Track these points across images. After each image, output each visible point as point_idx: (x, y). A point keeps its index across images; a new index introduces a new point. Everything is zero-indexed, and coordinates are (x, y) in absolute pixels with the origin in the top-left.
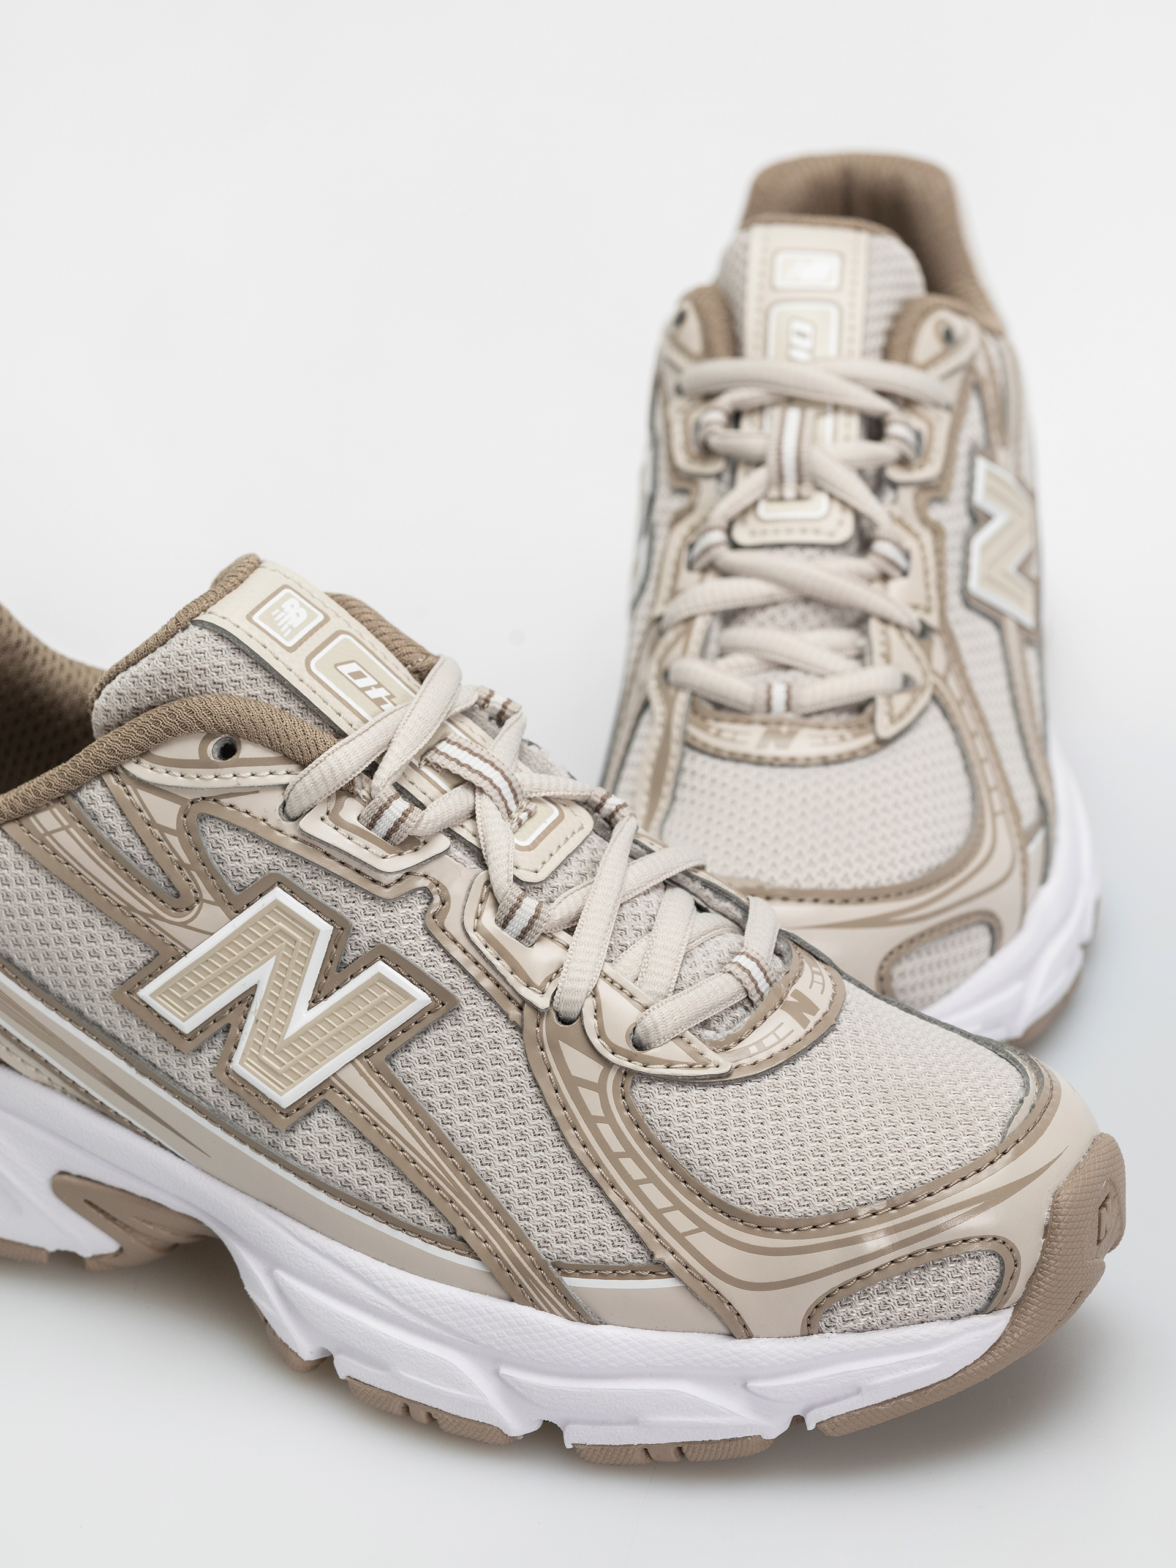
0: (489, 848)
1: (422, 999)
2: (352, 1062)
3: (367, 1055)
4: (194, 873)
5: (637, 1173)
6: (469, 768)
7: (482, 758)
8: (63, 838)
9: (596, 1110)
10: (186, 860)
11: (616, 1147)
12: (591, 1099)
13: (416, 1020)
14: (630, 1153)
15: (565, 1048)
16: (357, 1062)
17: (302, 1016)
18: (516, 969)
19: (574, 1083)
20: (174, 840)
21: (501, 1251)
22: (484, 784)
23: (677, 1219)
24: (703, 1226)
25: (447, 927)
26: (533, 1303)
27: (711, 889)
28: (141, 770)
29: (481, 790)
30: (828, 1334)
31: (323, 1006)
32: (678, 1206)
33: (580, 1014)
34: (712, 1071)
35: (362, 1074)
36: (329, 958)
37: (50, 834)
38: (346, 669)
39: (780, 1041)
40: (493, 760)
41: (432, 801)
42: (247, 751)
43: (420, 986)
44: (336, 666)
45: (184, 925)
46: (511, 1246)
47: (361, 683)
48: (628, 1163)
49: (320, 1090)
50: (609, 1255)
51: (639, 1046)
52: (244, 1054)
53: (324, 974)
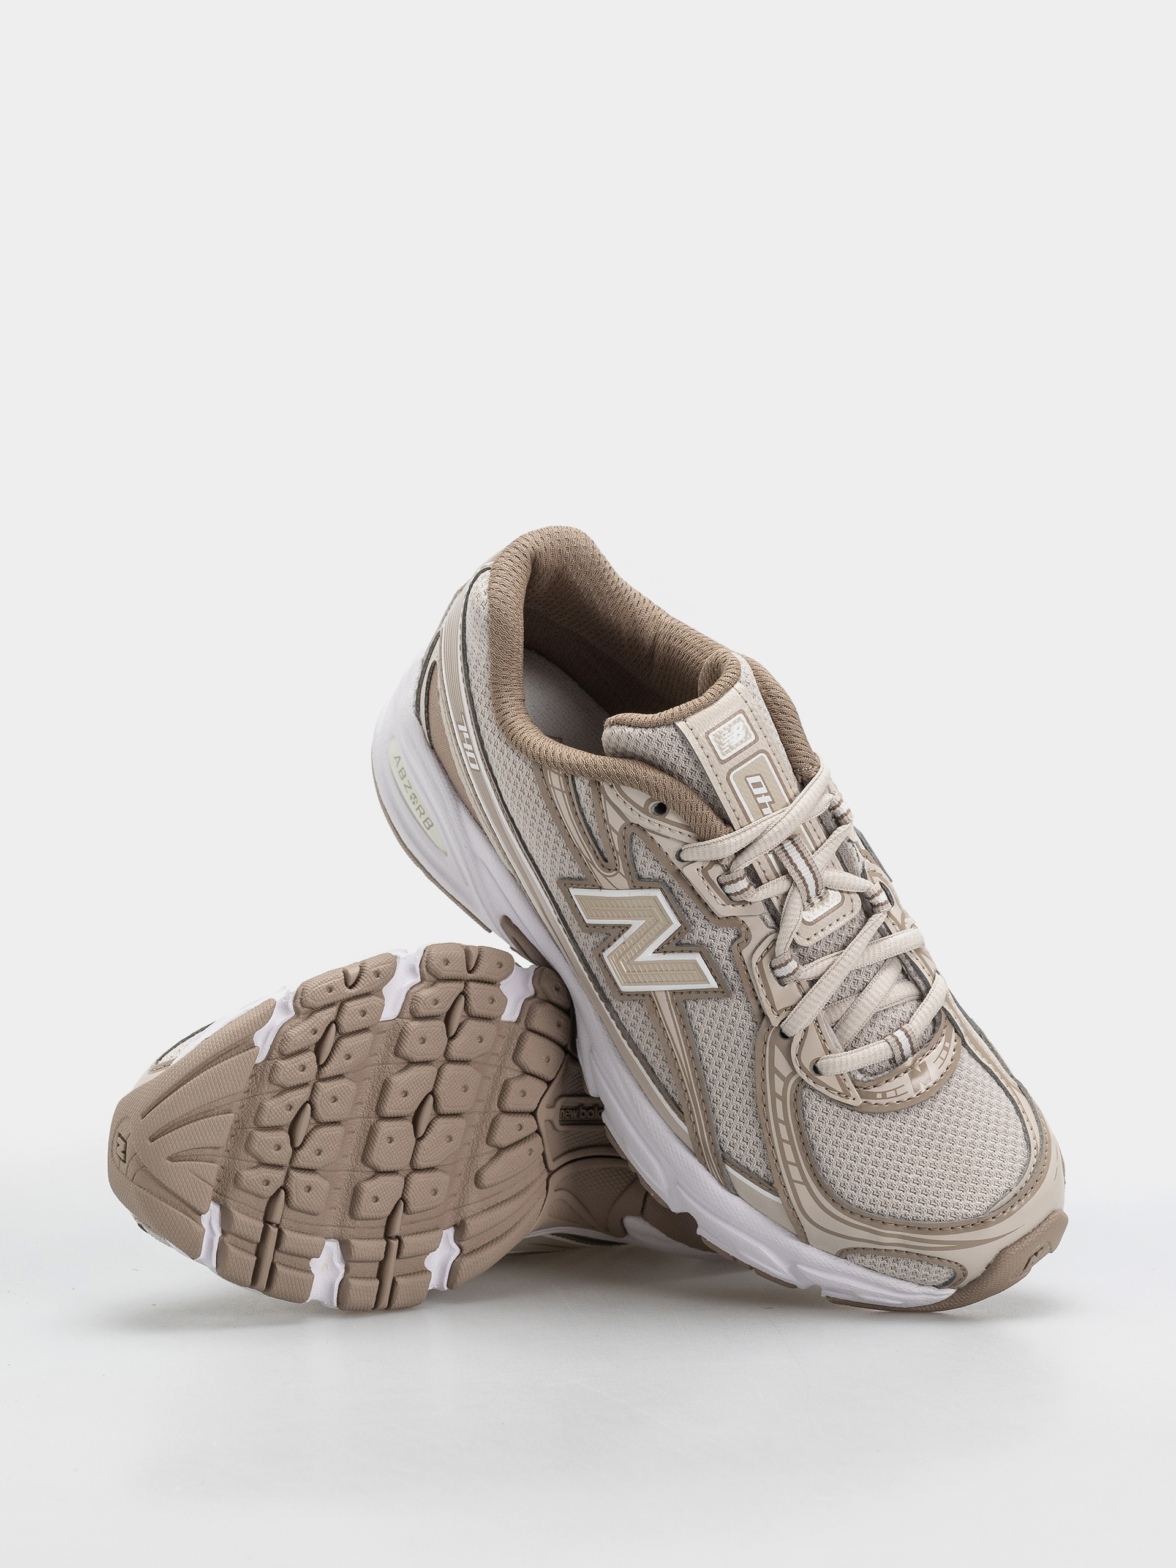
0: (786, 918)
1: (713, 984)
2: (666, 991)
3: (674, 992)
4: (619, 857)
5: (785, 1136)
6: (796, 867)
7: (807, 861)
8: (559, 794)
9: (779, 1090)
10: (618, 849)
11: (781, 1116)
12: (779, 1085)
13: (706, 991)
14: (786, 1122)
15: (777, 1050)
16: (668, 992)
17: (648, 955)
18: (769, 996)
19: (774, 1071)
20: (615, 837)
21: (699, 1133)
22: (799, 882)
23: (794, 1170)
24: (805, 1182)
25: (743, 954)
26: (705, 1165)
27: (914, 967)
28: (611, 793)
29: (795, 885)
30: (849, 1262)
31: (661, 957)
32: (798, 1164)
33: (792, 1037)
34: (850, 1101)
35: (668, 1000)
36: (673, 937)
37: (554, 788)
38: (751, 780)
39: (897, 1096)
40: (813, 865)
41: (769, 881)
42: (670, 816)
43: (715, 978)
44: (747, 777)
45: (605, 876)
46: (705, 1134)
47: (756, 791)
48: (782, 1127)
49: (643, 994)
50: (753, 1167)
51: (816, 1070)
52: (611, 954)
53: (667, 942)
